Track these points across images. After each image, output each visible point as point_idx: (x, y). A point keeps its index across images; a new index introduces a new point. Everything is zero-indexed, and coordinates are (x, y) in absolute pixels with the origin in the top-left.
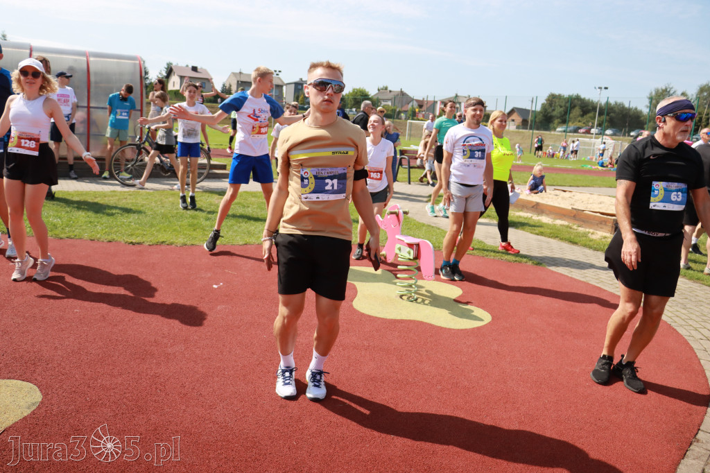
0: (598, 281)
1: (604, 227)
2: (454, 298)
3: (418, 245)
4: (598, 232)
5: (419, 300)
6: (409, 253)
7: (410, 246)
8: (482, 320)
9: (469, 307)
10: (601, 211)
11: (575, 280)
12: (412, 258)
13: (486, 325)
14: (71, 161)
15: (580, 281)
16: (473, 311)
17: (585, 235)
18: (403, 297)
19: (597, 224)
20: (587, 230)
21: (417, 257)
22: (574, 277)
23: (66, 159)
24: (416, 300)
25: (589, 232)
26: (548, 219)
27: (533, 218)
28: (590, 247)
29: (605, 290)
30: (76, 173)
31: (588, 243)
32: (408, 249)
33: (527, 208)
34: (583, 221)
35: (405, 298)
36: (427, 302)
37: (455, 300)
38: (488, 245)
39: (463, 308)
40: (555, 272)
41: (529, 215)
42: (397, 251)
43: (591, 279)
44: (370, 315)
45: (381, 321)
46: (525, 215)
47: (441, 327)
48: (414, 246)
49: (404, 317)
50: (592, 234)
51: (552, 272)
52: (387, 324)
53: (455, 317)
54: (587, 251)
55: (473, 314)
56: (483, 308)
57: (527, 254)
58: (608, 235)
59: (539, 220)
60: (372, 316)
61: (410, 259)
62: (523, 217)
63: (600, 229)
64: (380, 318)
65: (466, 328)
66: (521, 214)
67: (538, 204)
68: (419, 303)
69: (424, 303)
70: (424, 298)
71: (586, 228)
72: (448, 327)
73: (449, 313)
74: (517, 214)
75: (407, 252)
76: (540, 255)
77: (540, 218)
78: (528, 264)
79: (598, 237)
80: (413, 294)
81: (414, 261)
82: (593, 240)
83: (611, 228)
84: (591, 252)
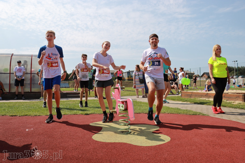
0: (236, 119)
1: (239, 99)
3: (126, 102)
4: (236, 102)
5: (132, 133)
7: (123, 102)
8: (164, 141)
10: (236, 92)
11: (224, 120)
12: (124, 109)
13: (165, 143)
14: (23, 94)
15: (227, 120)
16: (160, 137)
17: (230, 103)
18: (124, 132)
19: (235, 98)
20: (231, 101)
21: (126, 109)
22: (223, 118)
23: (21, 93)
24: (131, 132)
25: (232, 102)
27: (206, 100)
28: (233, 107)
29: (240, 123)
31: (231, 106)
32: (122, 105)
33: (203, 96)
34: (229, 98)
36: (135, 134)
37: (153, 132)
38: (181, 110)
39: (156, 135)
40: (214, 117)
41: (204, 99)
42: (119, 107)
43: (233, 119)
44: (97, 141)
45: (101, 143)
46: (203, 99)
47: (136, 146)
48: (125, 103)
49: (117, 141)
50: (233, 103)
51: (212, 117)
52: (103, 145)
53: (148, 140)
54: (231, 109)
55: (160, 138)
56: (168, 135)
57: (200, 112)
58: (241, 102)
59: (209, 100)
60: (98, 141)
61: (123, 110)
62: (202, 100)
63: (237, 100)
64: (102, 142)
65: (152, 145)
66: (201, 99)
67: (207, 94)
68: (131, 134)
69: (134, 134)
70: (136, 132)
71: (230, 101)
72: (140, 145)
73: (146, 138)
74: (199, 99)
75: (122, 107)
76: (207, 112)
77: (209, 99)
78: (200, 115)
79: (236, 103)
80: (129, 130)
81: (125, 111)
82: (234, 105)
83: (242, 99)
84: (233, 109)
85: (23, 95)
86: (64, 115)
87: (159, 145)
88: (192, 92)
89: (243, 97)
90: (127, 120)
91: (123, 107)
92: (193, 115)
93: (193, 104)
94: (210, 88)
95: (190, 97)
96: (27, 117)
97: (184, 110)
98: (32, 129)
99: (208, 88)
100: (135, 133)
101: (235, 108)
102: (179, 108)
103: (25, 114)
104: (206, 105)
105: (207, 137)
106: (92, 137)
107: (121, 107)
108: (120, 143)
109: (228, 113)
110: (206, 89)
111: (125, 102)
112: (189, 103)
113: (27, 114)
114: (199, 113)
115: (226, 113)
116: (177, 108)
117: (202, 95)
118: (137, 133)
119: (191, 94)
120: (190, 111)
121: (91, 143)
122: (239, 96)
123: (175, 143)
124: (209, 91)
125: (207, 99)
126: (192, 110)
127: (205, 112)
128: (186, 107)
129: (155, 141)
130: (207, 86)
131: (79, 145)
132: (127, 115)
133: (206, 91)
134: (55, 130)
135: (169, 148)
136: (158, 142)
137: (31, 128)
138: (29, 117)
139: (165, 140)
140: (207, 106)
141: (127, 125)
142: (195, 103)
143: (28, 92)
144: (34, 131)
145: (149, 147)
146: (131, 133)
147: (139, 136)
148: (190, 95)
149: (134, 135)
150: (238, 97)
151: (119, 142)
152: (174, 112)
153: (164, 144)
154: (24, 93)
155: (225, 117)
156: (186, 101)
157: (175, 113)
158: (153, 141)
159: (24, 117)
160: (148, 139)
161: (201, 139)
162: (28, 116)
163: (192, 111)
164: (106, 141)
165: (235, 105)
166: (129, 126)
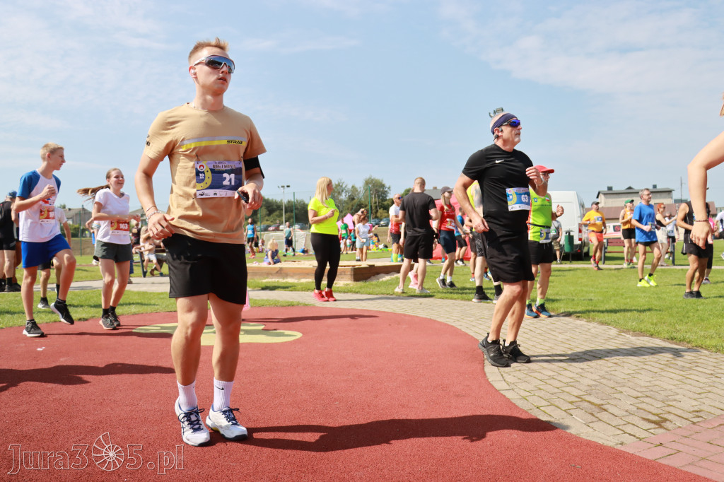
26: (294, 280)
33: (271, 274)
38: (258, 300)
41: (277, 280)
46: (272, 280)
58: (349, 282)
59: (287, 283)
63: (342, 279)
66: (268, 280)
67: (281, 268)
74: (264, 281)
76: (304, 300)
77: (286, 280)
79: (341, 285)
83: (350, 277)
84: (342, 294)
89: (352, 273)
93: (260, 290)
94: (276, 258)
99: (273, 257)
101: (344, 292)
104: (288, 291)
110: (270, 259)
114: (296, 303)
117: (268, 273)
120: (277, 301)
122: (344, 272)
124: (275, 263)
125: (281, 280)
130: (270, 253)
133: (270, 264)
140: (290, 292)
142: (264, 289)
150: (343, 274)
165: (341, 287)
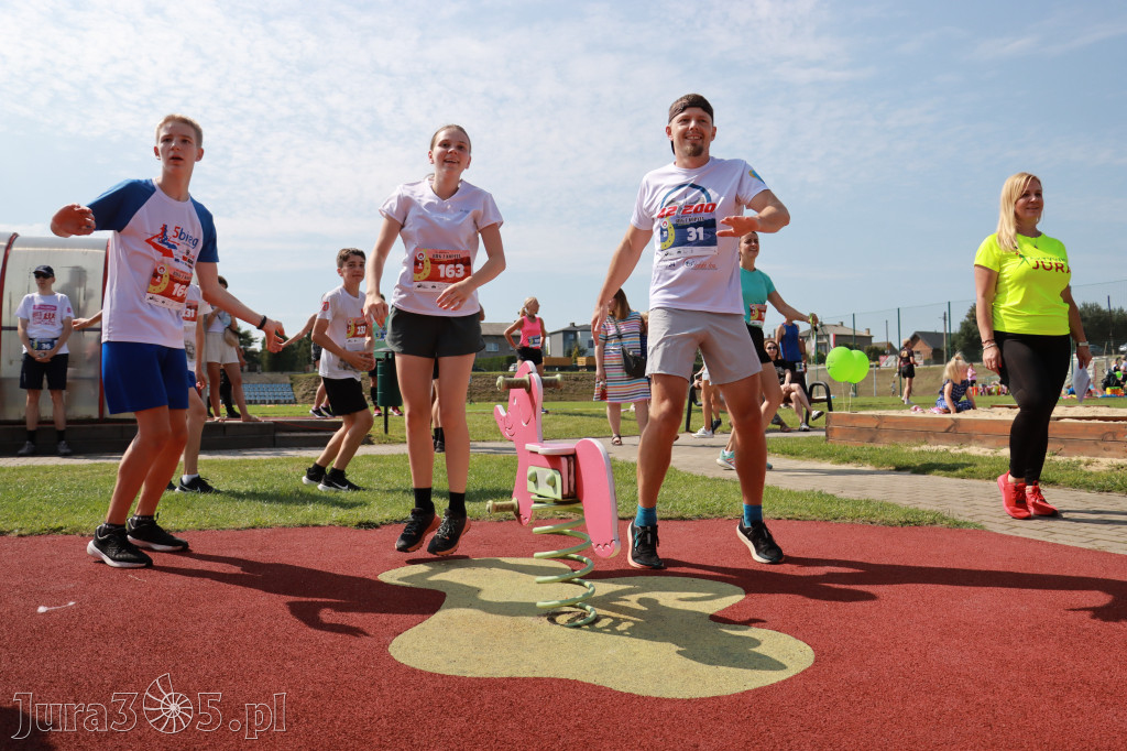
1: (1113, 445)
2: (711, 613)
3: (572, 457)
4: (1099, 459)
5: (604, 623)
6: (552, 483)
7: (553, 460)
8: (782, 667)
9: (753, 632)
11: (1067, 548)
12: (559, 496)
13: (790, 679)
14: (61, 426)
15: (1083, 550)
16: (757, 643)
17: (1074, 466)
18: (558, 619)
19: (1095, 443)
20: (1075, 459)
21: (573, 497)
22: (1060, 542)
23: (52, 422)
24: (597, 619)
25: (1079, 462)
26: (984, 450)
27: (952, 451)
28: (1090, 487)
30: (69, 445)
31: (1081, 479)
32: (550, 473)
33: (934, 434)
34: (1062, 442)
35: (562, 619)
36: (622, 627)
37: (713, 618)
38: (840, 501)
39: (732, 636)
40: (1011, 537)
41: (942, 448)
42: (531, 486)
43: (1110, 544)
44: (414, 671)
45: (439, 683)
46: (934, 448)
47: (631, 697)
48: (564, 461)
49: (524, 672)
50: (1087, 465)
51: (1002, 537)
52: (451, 694)
53: (694, 663)
54: (1084, 494)
55: (756, 650)
56: (794, 632)
57: (935, 509)
59: (963, 455)
60: (421, 672)
61: (557, 502)
62: (931, 453)
63: (1107, 453)
64: (443, 676)
65: (718, 694)
66: (925, 447)
67: (956, 421)
68: (600, 630)
69: (612, 629)
70: (622, 616)
71: (1069, 455)
72: (654, 695)
73: (678, 652)
74: (916, 449)
75: (548, 483)
76: (967, 509)
77: (966, 450)
78: (938, 525)
79: (1102, 468)
80: (588, 608)
81: (568, 507)
82: (1091, 473)
84: (1094, 495)
85: (61, 435)
86: (254, 528)
87: (760, 693)
88: (880, 417)
90: (575, 556)
91: (554, 486)
92: (904, 524)
93: (890, 472)
94: (964, 398)
95: (872, 440)
96: (59, 537)
97: (856, 503)
98: (71, 603)
99: (955, 397)
100: (617, 621)
101: (1102, 489)
102: (829, 492)
103: (52, 525)
104: (953, 476)
105: (1010, 643)
106: (387, 645)
107: (546, 485)
108: (543, 679)
109: (1078, 516)
111: (567, 456)
112: (868, 468)
113: (60, 524)
114: (932, 517)
115: (1064, 515)
116: (816, 491)
117: (927, 431)
118: (631, 624)
119: (875, 425)
120: (884, 506)
121: (384, 682)
122: (1114, 434)
123: (844, 676)
124: (958, 410)
125: (955, 450)
126: (892, 501)
127: (961, 512)
128: (860, 489)
129: (732, 670)
130: (947, 388)
131: (316, 696)
132: (577, 528)
134: (193, 611)
135: (815, 706)
136: (748, 673)
137: (64, 596)
138: (71, 537)
139: (784, 662)
140: (960, 481)
141: (576, 580)
142: (900, 469)
143: (89, 420)
144: (81, 615)
145: (702, 701)
146: (598, 625)
147: (644, 641)
148: (869, 429)
149: (616, 637)
150: (1110, 438)
151: (537, 675)
152: (804, 512)
153: (784, 682)
154: (69, 422)
155: (1068, 532)
156: (855, 458)
157: (814, 517)
158: (723, 669)
159: (43, 539)
160: (695, 659)
161: (975, 653)
162: (66, 534)
163: (895, 507)
164: (466, 669)
165: (1098, 474)
166: (587, 583)
